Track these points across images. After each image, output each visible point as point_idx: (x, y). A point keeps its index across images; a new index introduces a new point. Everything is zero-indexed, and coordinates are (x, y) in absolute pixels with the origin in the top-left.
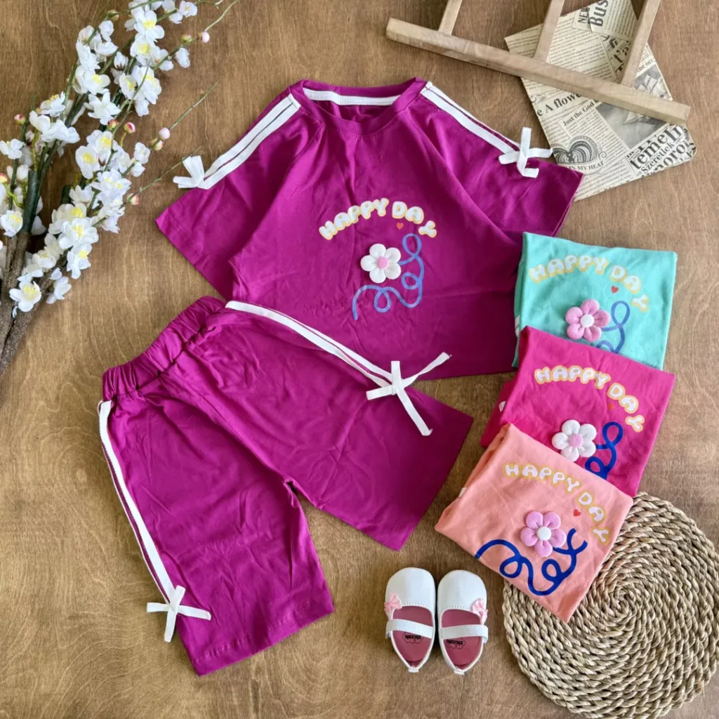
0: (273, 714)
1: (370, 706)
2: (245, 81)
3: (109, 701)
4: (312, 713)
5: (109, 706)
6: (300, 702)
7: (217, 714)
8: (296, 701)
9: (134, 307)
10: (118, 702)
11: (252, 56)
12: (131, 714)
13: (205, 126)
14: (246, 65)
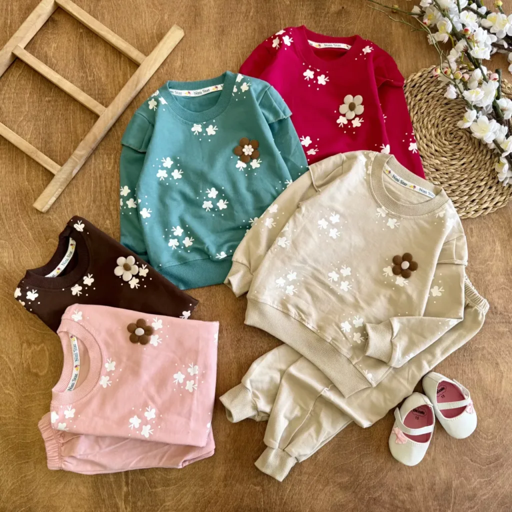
0: (139, 487)
1: (211, 479)
2: (113, 22)
3: (18, 481)
4: (168, 485)
5: (17, 484)
6: (160, 477)
7: (98, 489)
8: (157, 476)
9: (32, 189)
10: (24, 481)
11: (118, 4)
12: (34, 489)
13: (83, 55)
14: (113, 10)
